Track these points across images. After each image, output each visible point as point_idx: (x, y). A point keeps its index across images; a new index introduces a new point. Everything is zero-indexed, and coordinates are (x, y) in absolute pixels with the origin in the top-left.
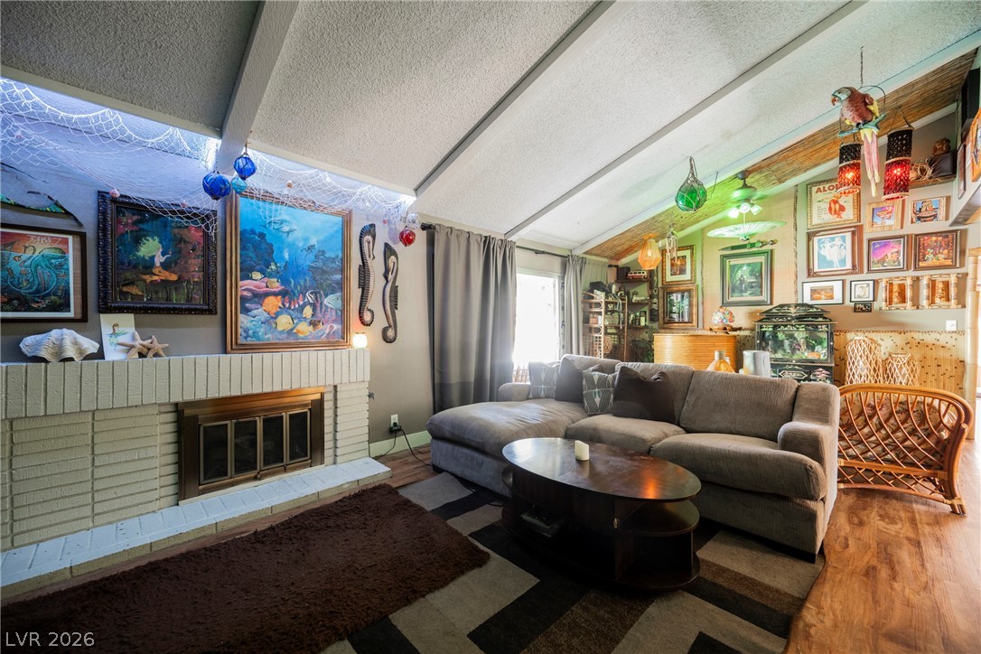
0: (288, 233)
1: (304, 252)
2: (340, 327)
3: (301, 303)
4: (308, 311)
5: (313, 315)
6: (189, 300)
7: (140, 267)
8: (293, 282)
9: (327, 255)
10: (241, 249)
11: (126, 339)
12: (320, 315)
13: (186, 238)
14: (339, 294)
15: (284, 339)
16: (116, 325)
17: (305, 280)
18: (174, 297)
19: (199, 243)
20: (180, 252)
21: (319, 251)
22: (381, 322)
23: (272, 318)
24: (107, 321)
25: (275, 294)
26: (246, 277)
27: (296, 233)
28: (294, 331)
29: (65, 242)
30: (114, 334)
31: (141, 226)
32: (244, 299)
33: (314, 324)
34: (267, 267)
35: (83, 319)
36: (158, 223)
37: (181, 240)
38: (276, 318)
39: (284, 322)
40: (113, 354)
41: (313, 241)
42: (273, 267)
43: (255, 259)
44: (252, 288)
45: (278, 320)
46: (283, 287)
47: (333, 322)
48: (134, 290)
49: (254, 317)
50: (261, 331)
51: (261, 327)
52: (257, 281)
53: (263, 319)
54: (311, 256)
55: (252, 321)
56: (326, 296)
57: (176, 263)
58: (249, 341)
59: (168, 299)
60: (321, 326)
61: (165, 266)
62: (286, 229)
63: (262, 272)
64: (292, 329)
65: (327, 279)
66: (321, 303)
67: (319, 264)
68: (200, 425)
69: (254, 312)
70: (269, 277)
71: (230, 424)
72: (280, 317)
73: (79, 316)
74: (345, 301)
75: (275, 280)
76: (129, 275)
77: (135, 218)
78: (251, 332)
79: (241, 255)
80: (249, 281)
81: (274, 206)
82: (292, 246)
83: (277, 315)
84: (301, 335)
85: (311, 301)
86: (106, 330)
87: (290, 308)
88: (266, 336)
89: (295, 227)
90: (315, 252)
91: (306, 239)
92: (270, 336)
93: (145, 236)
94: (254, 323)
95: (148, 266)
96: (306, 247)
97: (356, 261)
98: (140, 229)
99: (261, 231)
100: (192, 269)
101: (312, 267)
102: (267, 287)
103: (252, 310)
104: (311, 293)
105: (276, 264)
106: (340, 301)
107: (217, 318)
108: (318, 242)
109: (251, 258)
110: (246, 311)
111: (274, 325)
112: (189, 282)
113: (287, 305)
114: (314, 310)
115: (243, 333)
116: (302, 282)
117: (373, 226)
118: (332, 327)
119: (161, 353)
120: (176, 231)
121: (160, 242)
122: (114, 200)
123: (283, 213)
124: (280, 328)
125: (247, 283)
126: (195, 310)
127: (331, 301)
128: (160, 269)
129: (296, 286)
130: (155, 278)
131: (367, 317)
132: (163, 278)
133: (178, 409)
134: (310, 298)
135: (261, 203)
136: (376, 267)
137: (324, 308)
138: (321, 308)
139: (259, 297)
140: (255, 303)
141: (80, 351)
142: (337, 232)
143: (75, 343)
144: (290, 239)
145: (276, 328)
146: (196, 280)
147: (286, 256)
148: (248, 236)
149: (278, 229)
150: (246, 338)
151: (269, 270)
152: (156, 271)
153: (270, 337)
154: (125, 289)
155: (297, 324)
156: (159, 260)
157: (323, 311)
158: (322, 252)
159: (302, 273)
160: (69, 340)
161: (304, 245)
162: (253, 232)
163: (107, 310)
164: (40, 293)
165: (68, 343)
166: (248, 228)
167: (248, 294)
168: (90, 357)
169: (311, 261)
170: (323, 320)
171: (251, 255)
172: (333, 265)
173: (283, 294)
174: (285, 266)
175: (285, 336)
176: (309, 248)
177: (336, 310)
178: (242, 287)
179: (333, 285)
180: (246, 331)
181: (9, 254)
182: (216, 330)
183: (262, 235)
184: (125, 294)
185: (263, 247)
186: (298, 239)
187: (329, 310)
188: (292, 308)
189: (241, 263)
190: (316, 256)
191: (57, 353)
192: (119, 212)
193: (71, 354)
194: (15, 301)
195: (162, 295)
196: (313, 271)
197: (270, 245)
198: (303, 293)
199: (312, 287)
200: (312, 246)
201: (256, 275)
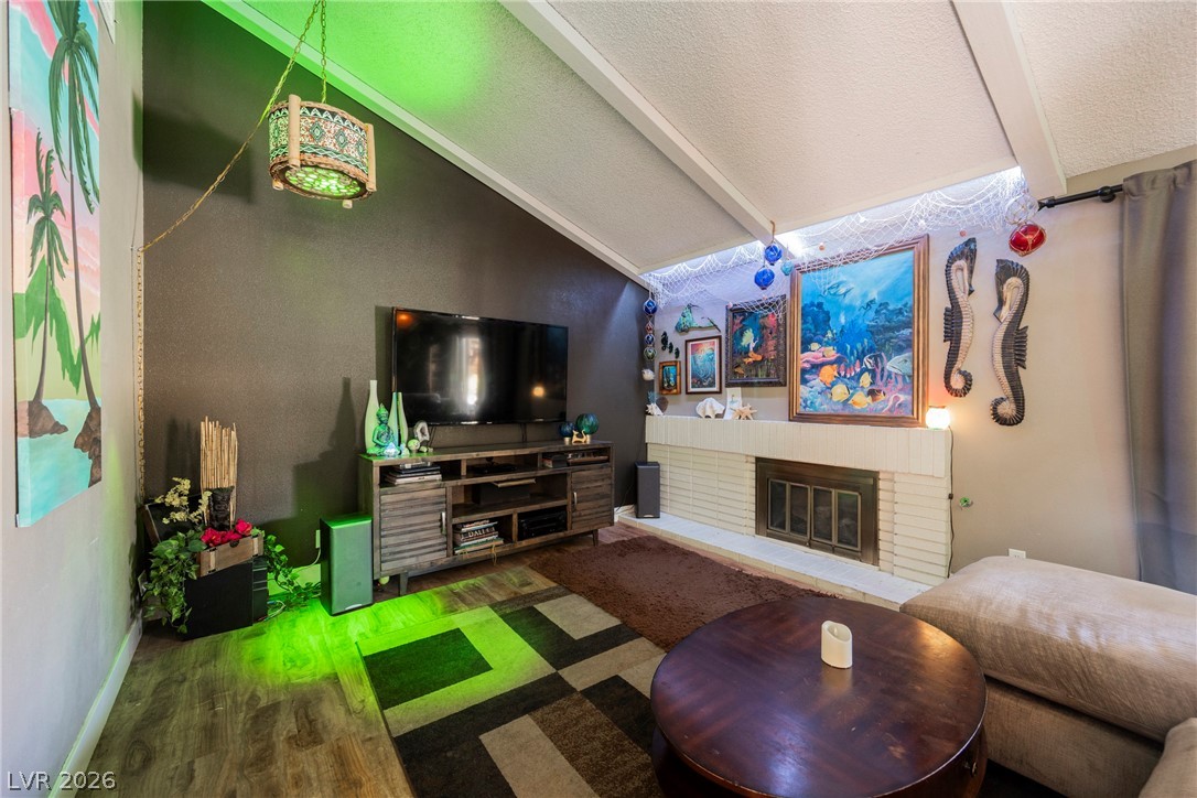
0: (845, 294)
1: (863, 311)
2: (909, 398)
3: (858, 370)
4: (866, 379)
5: (871, 384)
6: (768, 375)
7: (743, 353)
8: (849, 347)
9: (891, 307)
10: (803, 324)
11: (735, 406)
12: (880, 383)
13: (767, 326)
14: (907, 355)
15: (838, 409)
16: (733, 396)
17: (863, 343)
18: (760, 373)
19: (774, 327)
20: (763, 337)
21: (881, 305)
22: (990, 386)
23: (828, 388)
24: (730, 391)
25: (831, 363)
26: (805, 349)
27: (853, 292)
28: (850, 402)
29: (714, 343)
30: (732, 401)
31: (744, 323)
32: (804, 371)
33: (872, 393)
34: (824, 336)
35: (720, 392)
36: (752, 318)
37: (764, 327)
38: (831, 388)
39: (840, 391)
40: (727, 416)
41: (874, 295)
42: (830, 335)
43: (813, 331)
44: (810, 359)
45: (833, 390)
46: (839, 355)
47: (900, 390)
48: (740, 370)
49: (812, 388)
50: (818, 401)
51: (817, 398)
52: (817, 352)
53: (819, 390)
54: (872, 314)
55: (810, 392)
56: (889, 359)
57: (761, 346)
58: (809, 410)
59: (757, 375)
60: (881, 397)
61: (755, 350)
62: (842, 290)
63: (820, 342)
64: (848, 400)
65: (892, 338)
66: (883, 370)
67: (882, 321)
68: (768, 479)
69: (812, 383)
70: (826, 346)
71: (788, 485)
72: (835, 387)
73: (718, 390)
74: (920, 363)
75: (831, 348)
76: (738, 360)
77: (741, 318)
78: (809, 402)
79: (802, 330)
80: (808, 353)
81: (828, 272)
82: (849, 309)
83: (833, 385)
84: (857, 407)
85: (870, 368)
86: (729, 399)
87: (845, 376)
88: (822, 407)
89: (852, 286)
90: (874, 307)
91: (865, 295)
92: (825, 406)
93: (745, 330)
94: (812, 393)
95: (746, 352)
96: (864, 305)
97: (938, 302)
98: (744, 325)
99: (819, 301)
100: (770, 349)
101: (873, 326)
102: (824, 356)
103: (810, 381)
104: (870, 358)
105: (832, 331)
106: (909, 364)
107: (784, 390)
108: (879, 294)
109: (810, 330)
110: (804, 381)
111: (829, 396)
112: (768, 360)
113: (843, 374)
114: (873, 377)
115: (803, 403)
116: (859, 346)
117: (973, 240)
118: (897, 398)
119: (750, 417)
120: (761, 320)
121: (753, 332)
122: (731, 310)
124: (835, 399)
125: (808, 356)
126: (771, 383)
127: (896, 364)
128: (753, 353)
129: (852, 353)
130: (750, 360)
131: (957, 382)
132: (754, 359)
133: (759, 460)
134: (868, 362)
135: (817, 273)
136: (979, 303)
137: (886, 374)
138: (882, 376)
139: (816, 367)
140: (813, 373)
141: (714, 411)
142: (906, 272)
143: (712, 407)
144: (847, 301)
146: (772, 358)
147: (843, 320)
148: (807, 309)
149: (835, 294)
150: (805, 407)
151: (826, 339)
152: (750, 355)
153: (825, 408)
154: (736, 370)
155: (853, 394)
156: (753, 345)
157: (885, 379)
158: (884, 305)
159: (860, 337)
160: (710, 405)
161: (862, 302)
162: (812, 304)
163: (728, 385)
164: (706, 377)
165: (708, 406)
166: (808, 302)
167: (807, 366)
168: (717, 416)
169: (869, 319)
170: (884, 389)
171: (812, 327)
172: (900, 317)
173: (838, 361)
174: (842, 331)
175: (840, 407)
176: (868, 305)
177: (903, 376)
178: (803, 359)
179: (901, 343)
180: (805, 401)
181: (697, 355)
182: (785, 401)
183: (820, 305)
184: (736, 373)
185: (821, 316)
186: (855, 298)
187: (893, 376)
188: (848, 376)
189: (802, 337)
190: (877, 312)
191: (704, 412)
192: (734, 317)
193: (708, 413)
194: (699, 382)
195: (753, 372)
196: (873, 331)
197: (827, 313)
198: (860, 358)
199: (871, 350)
200: (871, 302)
201: (815, 346)
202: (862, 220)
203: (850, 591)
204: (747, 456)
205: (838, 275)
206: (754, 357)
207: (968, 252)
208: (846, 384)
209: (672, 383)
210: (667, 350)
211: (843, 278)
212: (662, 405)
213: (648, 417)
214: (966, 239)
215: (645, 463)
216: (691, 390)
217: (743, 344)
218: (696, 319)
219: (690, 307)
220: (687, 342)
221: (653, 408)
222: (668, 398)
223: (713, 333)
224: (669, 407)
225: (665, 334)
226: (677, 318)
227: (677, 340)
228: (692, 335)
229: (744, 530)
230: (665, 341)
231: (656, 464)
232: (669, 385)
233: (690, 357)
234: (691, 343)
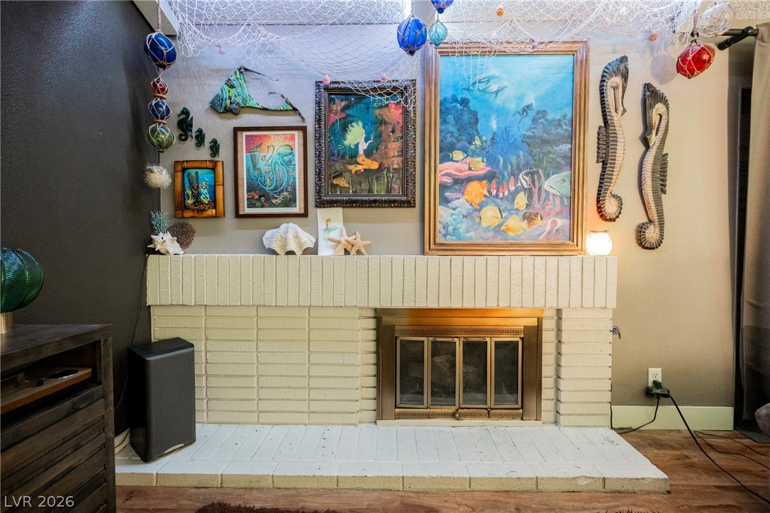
0: (497, 93)
1: (518, 117)
2: (567, 222)
3: (512, 189)
4: (521, 200)
5: (528, 206)
6: (389, 191)
7: (347, 157)
8: (502, 160)
9: (549, 117)
10: (441, 124)
11: (334, 235)
12: (537, 205)
13: (387, 120)
14: (565, 173)
15: (489, 237)
16: (328, 220)
17: (519, 156)
18: (375, 188)
19: (398, 123)
20: (380, 136)
21: (538, 112)
22: (634, 214)
23: (475, 210)
24: (322, 214)
25: (479, 179)
26: (446, 158)
27: (506, 91)
28: (503, 228)
29: (293, 138)
30: (327, 229)
31: (348, 112)
32: (444, 187)
34: (470, 143)
35: (305, 215)
36: (362, 105)
37: (382, 122)
38: (479, 210)
39: (490, 214)
40: (325, 251)
41: (530, 99)
42: (478, 142)
43: (456, 134)
44: (452, 171)
45: (482, 213)
46: (489, 168)
47: (557, 214)
48: (342, 182)
49: (454, 209)
50: (463, 227)
51: (461, 222)
53: (464, 212)
54: (528, 121)
55: (452, 215)
56: (547, 176)
57: (377, 149)
58: (449, 240)
59: (370, 191)
60: (538, 221)
61: (368, 153)
62: (494, 87)
63: (465, 151)
64: (500, 226)
65: (549, 152)
66: (540, 188)
67: (539, 132)
68: (396, 338)
69: (454, 203)
70: (473, 156)
71: (427, 341)
72: (485, 209)
73: (302, 211)
74: (576, 185)
75: (480, 159)
76: (338, 166)
77: (343, 104)
78: (450, 229)
79: (441, 132)
80: (449, 163)
81: (479, 59)
82: (502, 112)
83: (482, 206)
84: (511, 234)
85: (526, 186)
86: (322, 225)
87: (497, 196)
88: (468, 235)
89: (506, 84)
90: (532, 113)
91: (521, 98)
92: (472, 234)
93: (351, 122)
94: (455, 217)
95: (353, 155)
96: (520, 110)
98: (347, 115)
99: (464, 96)
100: (392, 154)
101: (530, 137)
102: (470, 169)
103: (452, 200)
104: (527, 174)
105: (481, 138)
106: (567, 184)
107: (415, 211)
108: (537, 98)
109: (452, 133)
110: (446, 201)
111: (477, 220)
112: (388, 169)
113: (494, 193)
114: (530, 197)
115: (442, 230)
116: (514, 159)
117: (624, 59)
118: (554, 222)
119: (363, 250)
120: (377, 112)
121: (364, 127)
122: (327, 89)
123: (491, 66)
124: (484, 224)
125: (447, 167)
126: (394, 201)
127: (555, 184)
128: (364, 157)
129: (505, 167)
130: (359, 167)
131: (610, 207)
132: (366, 167)
133: (380, 316)
134: (524, 181)
135: (464, 59)
136: (628, 125)
137: (543, 194)
138: (540, 197)
139: (460, 183)
140: (456, 190)
141: (300, 245)
143: (297, 237)
144: (499, 101)
145: (480, 223)
146: (396, 166)
147: (494, 125)
148: (448, 105)
149: (484, 91)
150: (445, 236)
151: (473, 147)
152: (359, 159)
153: (472, 236)
154: (335, 182)
155: (506, 218)
156: (363, 146)
157: (542, 199)
158: (543, 113)
159: (514, 147)
160: (292, 234)
161: (517, 106)
162: (455, 99)
163: (321, 204)
164: (277, 190)
165: (290, 236)
166: (449, 95)
167: (448, 180)
168: (307, 251)
169: (522, 128)
170: (541, 212)
171: (452, 129)
172: (559, 130)
173: (489, 177)
174: (493, 139)
175: (491, 234)
176: (524, 110)
177: (561, 197)
178: (447, 170)
179: (559, 160)
180: (445, 227)
181: (259, 155)
182: (414, 226)
183: (465, 102)
184: (334, 186)
185: (466, 117)
186: (509, 99)
187: (551, 197)
188: (501, 195)
189: (441, 141)
190: (534, 120)
191: (284, 246)
192: (331, 101)
194: (260, 195)
195: (365, 186)
196: (529, 141)
197: (475, 114)
198: (514, 175)
199: (527, 165)
200: (529, 107)
201: (458, 155)
204: (361, 308)
206: (365, 163)
207: (620, 68)
208: (497, 205)
209: (205, 197)
210: (191, 142)
211: (493, 72)
212: (184, 236)
213: (152, 259)
216: (246, 210)
217: (347, 143)
218: (255, 94)
219: (243, 70)
220: (236, 130)
221: (164, 241)
222: (196, 224)
223: (292, 120)
224: (196, 240)
225: (186, 112)
226: (215, 87)
227: (218, 128)
228: (246, 120)
229: (355, 418)
230: (185, 124)
231: (179, 344)
232: (198, 201)
233: (244, 157)
234: (245, 133)
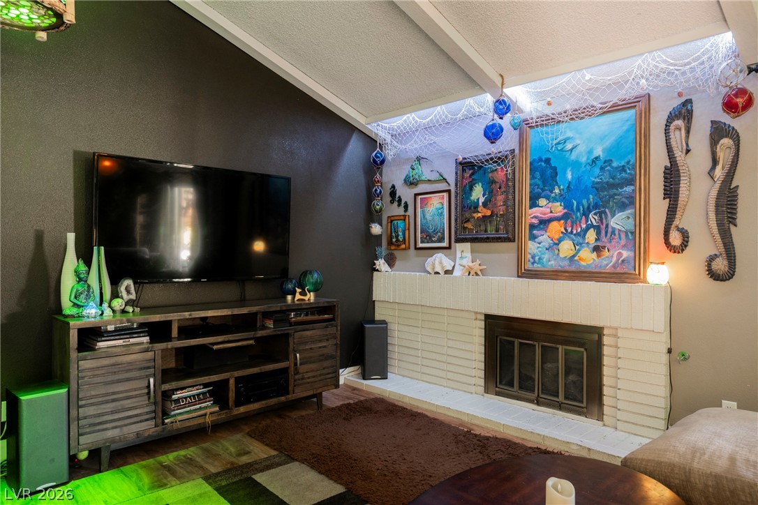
0: (571, 150)
1: (588, 167)
2: (632, 254)
3: (584, 226)
4: (591, 236)
5: (596, 240)
6: (497, 231)
7: (472, 208)
8: (575, 203)
9: (615, 164)
10: (531, 179)
11: (464, 262)
12: (604, 239)
13: (497, 180)
14: (629, 211)
15: (565, 265)
16: (462, 251)
17: (588, 200)
18: (489, 229)
19: (503, 181)
20: (492, 192)
21: (605, 162)
22: (704, 243)
23: (555, 244)
24: (459, 247)
25: (558, 219)
26: (533, 204)
27: (579, 148)
28: (576, 258)
29: (443, 198)
30: (461, 258)
31: (473, 177)
32: (532, 227)
33: (597, 249)
34: (552, 192)
35: (449, 248)
36: (481, 172)
37: (493, 182)
38: (558, 244)
39: (567, 247)
40: (457, 273)
41: (598, 152)
42: (557, 191)
43: (541, 186)
44: (539, 215)
45: (560, 246)
46: (565, 211)
47: (624, 247)
48: (469, 225)
49: (540, 243)
50: (546, 257)
51: (544, 254)
52: (545, 208)
53: (547, 246)
54: (597, 171)
55: (538, 247)
56: (613, 215)
57: (490, 201)
58: (537, 267)
59: (486, 231)
60: (606, 253)
61: (485, 205)
62: (569, 146)
63: (548, 198)
64: (574, 256)
65: (616, 195)
66: (607, 226)
67: (606, 178)
68: (497, 337)
69: (541, 238)
70: (553, 202)
71: (517, 342)
72: (562, 243)
73: (448, 246)
74: (642, 222)
75: (559, 204)
76: (467, 215)
77: (471, 172)
78: (537, 258)
79: (531, 185)
80: (536, 208)
81: (556, 127)
82: (576, 165)
83: (560, 240)
84: (583, 263)
85: (595, 224)
86: (459, 255)
87: (572, 232)
88: (550, 263)
89: (578, 142)
90: (599, 164)
91: (590, 152)
92: (552, 262)
93: (475, 184)
94: (540, 249)
95: (475, 207)
96: (590, 161)
97: (658, 160)
98: (473, 179)
99: (547, 156)
100: (499, 204)
101: (598, 183)
102: (551, 212)
103: (538, 236)
104: (595, 214)
105: (559, 187)
106: (631, 221)
107: (512, 246)
108: (603, 151)
109: (538, 185)
110: (533, 238)
111: (556, 252)
112: (497, 215)
113: (569, 230)
114: (598, 234)
115: (531, 259)
116: (585, 202)
117: (689, 101)
119: (479, 273)
120: (490, 175)
121: (482, 187)
122: (460, 163)
124: (562, 255)
125: (536, 211)
126: (500, 238)
127: (619, 221)
128: (482, 208)
129: (578, 210)
130: (480, 215)
131: (675, 239)
132: (483, 214)
133: (488, 317)
134: (593, 219)
135: (545, 129)
137: (610, 230)
138: (606, 233)
139: (544, 223)
140: (541, 229)
141: (443, 268)
142: (628, 131)
143: (441, 263)
144: (573, 157)
145: (558, 254)
146: (501, 213)
147: (569, 176)
148: (535, 164)
149: (562, 150)
150: (533, 263)
151: (553, 195)
152: (479, 209)
153: (553, 265)
154: (466, 225)
155: (579, 250)
156: (482, 200)
157: (609, 235)
158: (608, 162)
159: (585, 193)
160: (440, 261)
161: (588, 159)
162: (540, 160)
163: (458, 240)
164: (435, 232)
165: (437, 262)
166: (536, 157)
167: (535, 221)
168: (447, 272)
169: (595, 176)
170: (608, 245)
171: (539, 182)
172: (623, 175)
173: (565, 217)
174: (568, 187)
175: (567, 263)
176: (593, 161)
177: (626, 233)
178: (531, 214)
179: (624, 200)
180: (533, 257)
181: (427, 209)
182: (514, 256)
183: (548, 161)
184: (465, 228)
185: (549, 172)
186: (581, 154)
187: (617, 232)
188: (575, 232)
189: (531, 192)
190: (602, 169)
191: (433, 269)
192: (464, 170)
193: (438, 269)
194: (428, 237)
195: (483, 228)
196: (598, 188)
197: (555, 169)
198: (586, 214)
199: (596, 206)
200: (596, 158)
201: (542, 202)
202: (588, 77)
203: (575, 447)
204: (476, 313)
205: (566, 130)
206: (483, 212)
207: (684, 112)
208: (573, 240)
209: (401, 238)
210: (396, 204)
211: (569, 134)
212: (391, 261)
213: (375, 273)
214: (683, 99)
215: (373, 321)
216: (420, 245)
217: (472, 198)
218: (425, 172)
219: (419, 159)
220: (416, 195)
221: (381, 264)
222: (397, 253)
223: (443, 186)
224: (398, 264)
225: (393, 187)
226: (405, 171)
227: (406, 194)
228: (422, 188)
229: (473, 389)
230: (393, 193)
231: (384, 322)
232: (398, 240)
233: (419, 210)
234: (420, 197)
